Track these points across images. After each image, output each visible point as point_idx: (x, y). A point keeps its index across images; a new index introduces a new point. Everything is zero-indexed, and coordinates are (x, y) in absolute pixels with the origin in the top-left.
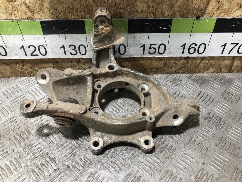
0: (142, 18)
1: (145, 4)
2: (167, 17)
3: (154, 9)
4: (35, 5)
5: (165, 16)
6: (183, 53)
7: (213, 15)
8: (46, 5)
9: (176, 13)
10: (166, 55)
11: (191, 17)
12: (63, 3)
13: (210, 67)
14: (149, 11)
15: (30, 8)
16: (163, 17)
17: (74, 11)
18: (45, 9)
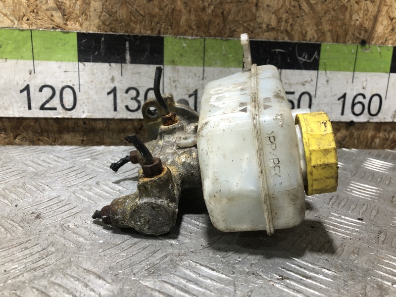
0: (267, 39)
1: (273, 16)
3: (289, 25)
4: (74, 3)
5: (308, 38)
6: (342, 114)
7: (386, 41)
8: (96, 5)
9: (325, 35)
12: (127, 4)
15: (63, 8)
16: (303, 40)
18: (91, 13)
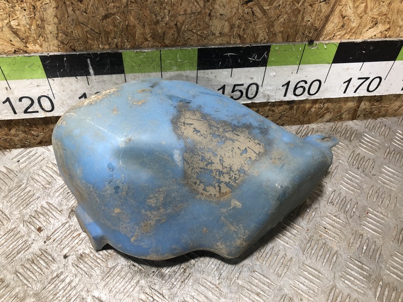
0: (221, 44)
1: (227, 22)
2: (263, 42)
3: (242, 30)
4: (29, 28)
5: (259, 40)
6: (285, 95)
7: (334, 36)
8: (50, 28)
9: (276, 35)
10: (258, 100)
11: (299, 40)
13: (325, 114)
14: (232, 34)
15: (20, 34)
16: (255, 42)
17: (102, 37)
18: (48, 35)
